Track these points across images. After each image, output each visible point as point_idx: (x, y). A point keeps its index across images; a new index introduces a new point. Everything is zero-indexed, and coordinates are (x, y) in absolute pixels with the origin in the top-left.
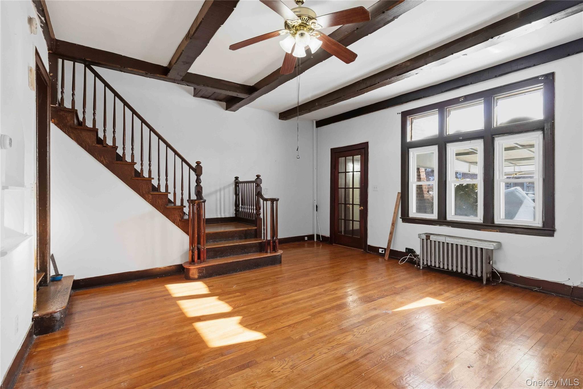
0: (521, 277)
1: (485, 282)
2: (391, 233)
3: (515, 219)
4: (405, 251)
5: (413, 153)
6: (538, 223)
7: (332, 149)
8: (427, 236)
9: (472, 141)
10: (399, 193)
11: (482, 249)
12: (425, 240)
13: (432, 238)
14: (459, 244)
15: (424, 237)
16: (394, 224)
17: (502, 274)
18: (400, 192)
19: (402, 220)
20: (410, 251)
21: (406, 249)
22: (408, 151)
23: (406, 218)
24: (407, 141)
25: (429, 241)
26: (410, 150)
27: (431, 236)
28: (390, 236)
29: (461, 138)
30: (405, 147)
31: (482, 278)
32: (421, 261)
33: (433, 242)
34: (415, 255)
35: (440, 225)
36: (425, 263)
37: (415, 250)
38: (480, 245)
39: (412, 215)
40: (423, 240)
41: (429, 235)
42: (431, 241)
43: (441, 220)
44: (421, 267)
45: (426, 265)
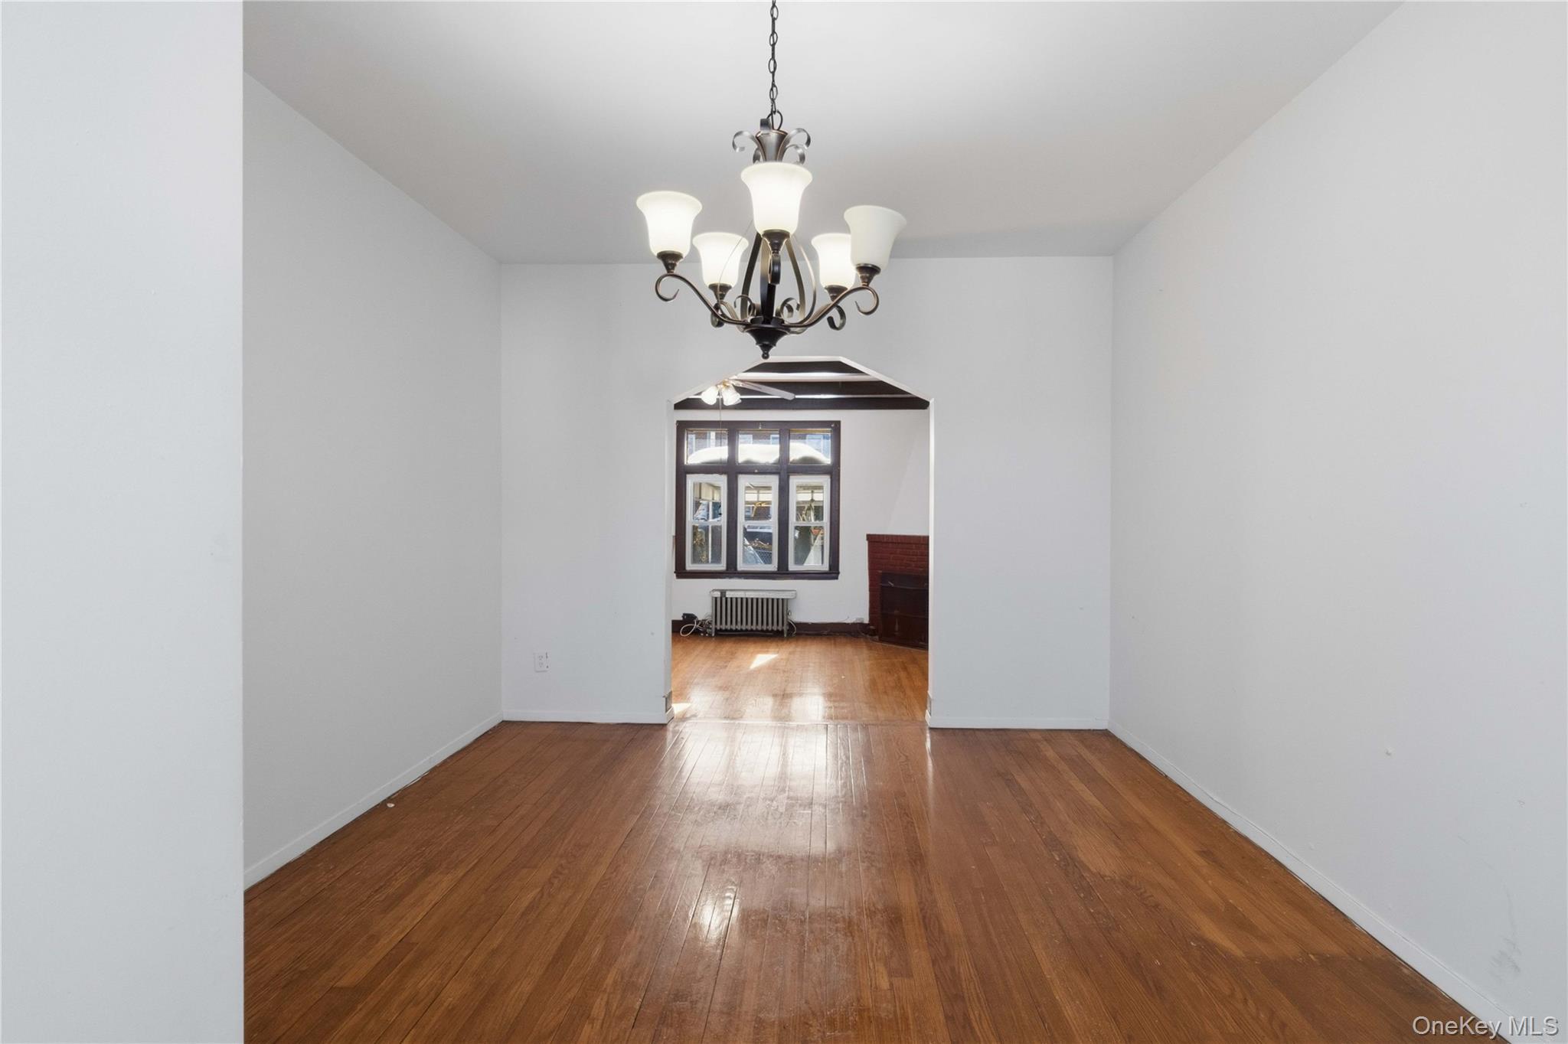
1: (785, 635)
3: (805, 564)
4: (681, 619)
5: (691, 480)
6: (826, 567)
8: (720, 593)
11: (783, 599)
12: (718, 600)
13: (729, 595)
14: (760, 597)
15: (717, 595)
17: (796, 624)
19: (677, 576)
20: (690, 618)
21: (684, 614)
22: (686, 477)
23: (681, 572)
24: (683, 463)
25: (724, 599)
26: (688, 476)
27: (726, 593)
29: (756, 471)
30: (682, 472)
31: (783, 631)
32: (713, 626)
33: (729, 600)
34: (698, 622)
35: (730, 577)
36: (718, 628)
37: (696, 615)
38: (781, 596)
39: (690, 566)
40: (716, 598)
41: (723, 592)
42: (726, 599)
43: (732, 571)
44: (713, 635)
45: (721, 630)
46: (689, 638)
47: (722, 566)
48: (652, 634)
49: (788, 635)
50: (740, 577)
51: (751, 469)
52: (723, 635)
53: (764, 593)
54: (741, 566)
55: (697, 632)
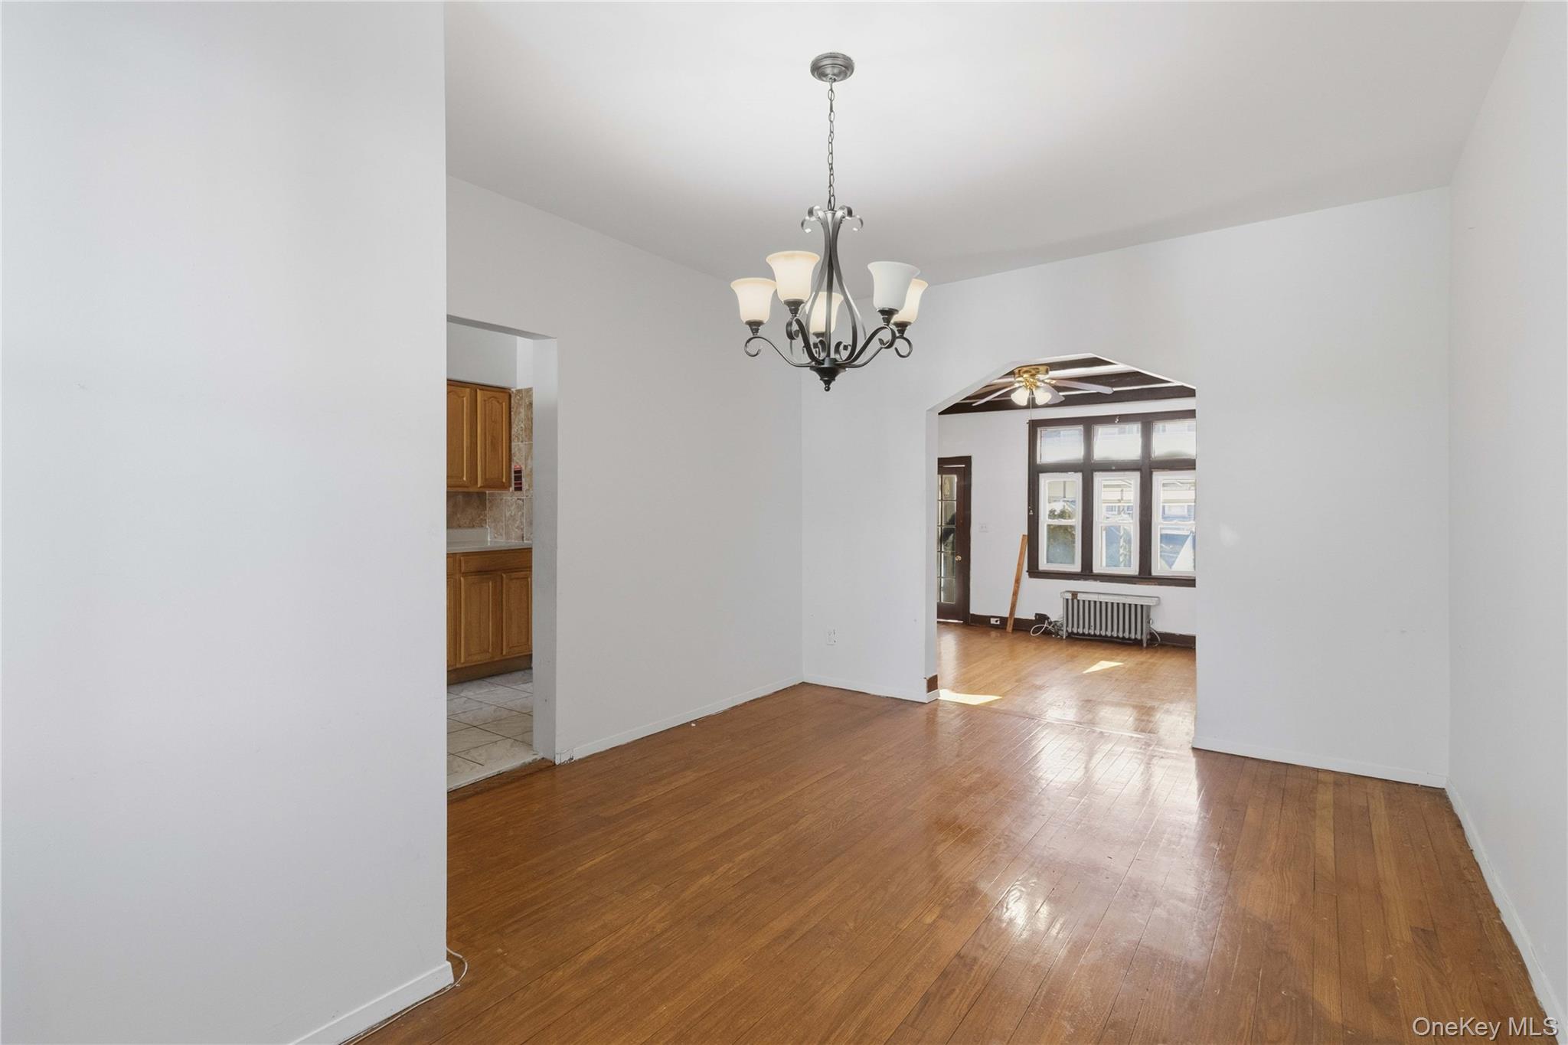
0: (1181, 636)
1: (1145, 645)
2: (1015, 594)
4: (1034, 618)
5: (1045, 480)
7: (939, 459)
8: (1073, 595)
9: (1127, 473)
10: (1024, 536)
11: (1142, 606)
12: (1070, 602)
13: (1081, 597)
14: (1116, 601)
15: (1069, 596)
16: (1018, 581)
17: (1160, 634)
18: (1026, 534)
19: (1029, 575)
20: (1042, 618)
21: (1036, 614)
22: (1038, 476)
23: (1034, 572)
24: (1036, 462)
25: (1075, 601)
26: (1041, 475)
27: (1079, 595)
28: (1013, 598)
29: (1114, 468)
30: (1035, 471)
31: (1142, 640)
32: (1064, 629)
33: (1081, 603)
34: (1050, 623)
35: (1086, 579)
36: (1070, 631)
37: (1048, 615)
38: (1140, 602)
39: (1043, 565)
40: (1067, 600)
41: (1075, 594)
42: (1078, 601)
43: (1087, 572)
44: (1064, 637)
45: (1072, 633)
46: (1038, 637)
47: (1077, 568)
48: (915, 620)
49: (1147, 645)
50: (1095, 580)
51: (1108, 467)
52: (1074, 638)
53: (1121, 597)
54: (1097, 568)
55: (1047, 633)
